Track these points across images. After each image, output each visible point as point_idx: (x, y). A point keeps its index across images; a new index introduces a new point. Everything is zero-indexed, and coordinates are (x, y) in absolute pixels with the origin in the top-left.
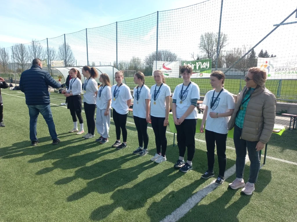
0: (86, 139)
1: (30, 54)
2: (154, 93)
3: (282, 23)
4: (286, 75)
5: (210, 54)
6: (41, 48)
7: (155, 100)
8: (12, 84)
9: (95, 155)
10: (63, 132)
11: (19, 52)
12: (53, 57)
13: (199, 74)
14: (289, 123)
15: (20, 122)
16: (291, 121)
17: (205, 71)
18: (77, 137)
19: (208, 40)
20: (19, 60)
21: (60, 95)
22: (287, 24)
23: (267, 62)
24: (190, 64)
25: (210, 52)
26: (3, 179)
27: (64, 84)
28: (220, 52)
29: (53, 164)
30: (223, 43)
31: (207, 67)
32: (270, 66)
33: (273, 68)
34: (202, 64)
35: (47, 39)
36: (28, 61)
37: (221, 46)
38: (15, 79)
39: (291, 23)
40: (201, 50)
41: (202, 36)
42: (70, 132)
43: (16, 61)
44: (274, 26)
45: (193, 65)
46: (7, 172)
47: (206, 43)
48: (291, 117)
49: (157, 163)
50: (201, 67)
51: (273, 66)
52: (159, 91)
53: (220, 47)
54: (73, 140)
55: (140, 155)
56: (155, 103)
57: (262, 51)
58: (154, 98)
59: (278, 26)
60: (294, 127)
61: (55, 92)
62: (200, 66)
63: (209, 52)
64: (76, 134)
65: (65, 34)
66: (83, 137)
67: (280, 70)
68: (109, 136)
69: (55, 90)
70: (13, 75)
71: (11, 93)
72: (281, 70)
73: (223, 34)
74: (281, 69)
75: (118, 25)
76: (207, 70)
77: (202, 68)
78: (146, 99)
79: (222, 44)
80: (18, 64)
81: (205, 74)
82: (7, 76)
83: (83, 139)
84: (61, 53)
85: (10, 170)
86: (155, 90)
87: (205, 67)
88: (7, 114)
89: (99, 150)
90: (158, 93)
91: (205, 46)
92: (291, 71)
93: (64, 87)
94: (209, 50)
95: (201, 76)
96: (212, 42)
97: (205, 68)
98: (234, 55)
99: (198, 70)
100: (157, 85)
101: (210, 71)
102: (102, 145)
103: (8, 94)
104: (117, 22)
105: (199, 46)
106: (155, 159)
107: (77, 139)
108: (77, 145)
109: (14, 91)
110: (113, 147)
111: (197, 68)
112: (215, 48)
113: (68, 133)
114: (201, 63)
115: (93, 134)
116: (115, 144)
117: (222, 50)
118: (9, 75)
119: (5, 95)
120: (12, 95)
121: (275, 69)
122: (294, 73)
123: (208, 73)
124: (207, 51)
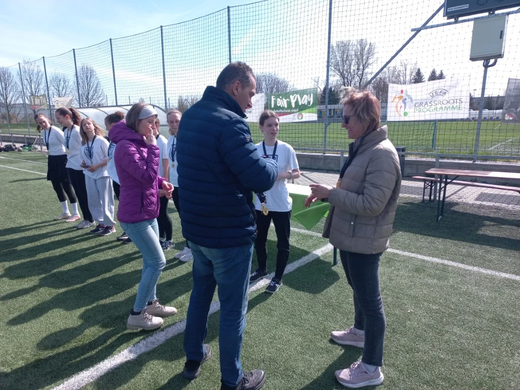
1: (21, 86)
3: (424, 27)
4: (432, 113)
5: (346, 80)
9: (83, 253)
10: (44, 219)
12: (64, 91)
13: (296, 115)
14: (422, 190)
16: (425, 188)
17: (307, 110)
18: (66, 226)
22: (432, 27)
23: (402, 92)
24: (280, 99)
25: (346, 76)
28: (364, 75)
30: (368, 58)
31: (309, 103)
32: (407, 98)
33: (412, 101)
34: (302, 97)
35: (43, 57)
36: (17, 99)
37: (366, 63)
39: (438, 26)
42: (55, 220)
44: (412, 30)
45: (285, 101)
48: (425, 181)
49: (183, 262)
50: (300, 104)
51: (411, 99)
53: (363, 66)
54: (56, 231)
57: (434, 72)
59: (418, 31)
60: (430, 196)
62: (297, 102)
63: (344, 75)
65: (74, 50)
66: (74, 227)
67: (421, 104)
72: (423, 105)
73: (368, 43)
74: (423, 103)
75: (164, 31)
76: (309, 107)
77: (302, 105)
79: (367, 61)
81: (307, 115)
83: (75, 229)
87: (306, 102)
89: (94, 245)
92: (439, 106)
94: (344, 72)
95: (300, 117)
96: (350, 58)
97: (306, 104)
98: (387, 79)
99: (296, 108)
101: (315, 109)
102: (101, 238)
104: (161, 27)
106: (180, 255)
107: (64, 230)
108: (60, 239)
110: (118, 240)
111: (293, 105)
112: (353, 68)
113: (53, 221)
114: (298, 96)
116: (122, 235)
117: (366, 70)
121: (414, 102)
122: (444, 109)
123: (312, 112)
124: (341, 74)
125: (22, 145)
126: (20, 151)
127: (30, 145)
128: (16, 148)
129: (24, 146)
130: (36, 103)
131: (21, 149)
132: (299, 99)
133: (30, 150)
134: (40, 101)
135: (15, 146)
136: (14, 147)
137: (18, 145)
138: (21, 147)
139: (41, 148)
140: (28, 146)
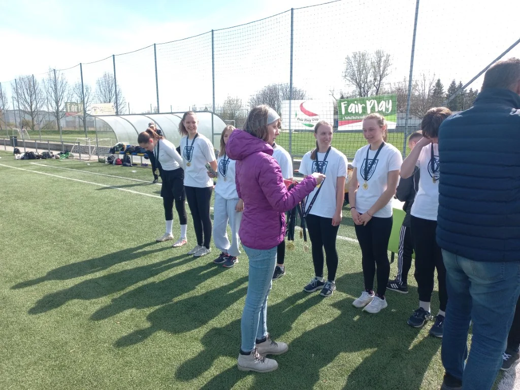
0: (195, 258)
1: (45, 93)
2: (364, 165)
5: (362, 90)
6: (64, 83)
7: (366, 179)
8: (18, 148)
11: (25, 91)
15: (53, 224)
19: (359, 63)
20: (27, 105)
21: (111, 167)
24: (355, 104)
25: (363, 86)
26: (55, 361)
27: (116, 147)
28: (381, 85)
29: (150, 318)
31: (387, 109)
35: (81, 64)
36: (42, 106)
37: (383, 74)
38: (24, 140)
40: (348, 82)
41: (348, 58)
43: (22, 108)
45: (360, 106)
46: (58, 342)
47: (355, 69)
52: (376, 161)
55: (322, 294)
56: (365, 186)
57: (454, 83)
58: (364, 176)
61: (101, 161)
62: (373, 108)
63: (361, 85)
64: (173, 247)
65: (114, 56)
68: (240, 252)
69: (99, 159)
70: (16, 132)
71: (20, 165)
73: (386, 53)
76: (388, 114)
78: (338, 176)
79: (384, 71)
80: (25, 112)
82: (5, 134)
84: (101, 92)
85: (63, 336)
86: (367, 159)
87: (384, 109)
88: (24, 206)
90: (374, 166)
91: (354, 75)
93: (116, 152)
94: (361, 82)
96: (366, 68)
97: (384, 111)
100: (370, 148)
101: (394, 116)
103: (15, 167)
104: (213, 31)
105: (344, 75)
106: (362, 303)
109: (26, 162)
111: (369, 111)
114: (375, 102)
115: (208, 248)
117: (384, 80)
118: (10, 132)
119: (11, 170)
120: (23, 169)
123: (391, 120)
124: (358, 84)
125: (59, 152)
126: (57, 158)
127: (66, 152)
128: (53, 156)
129: (61, 153)
130: (73, 110)
131: (59, 156)
132: (376, 105)
133: (67, 158)
134: (78, 108)
135: (52, 153)
136: (51, 155)
137: (55, 153)
138: (58, 154)
139: (80, 156)
140: (65, 154)
